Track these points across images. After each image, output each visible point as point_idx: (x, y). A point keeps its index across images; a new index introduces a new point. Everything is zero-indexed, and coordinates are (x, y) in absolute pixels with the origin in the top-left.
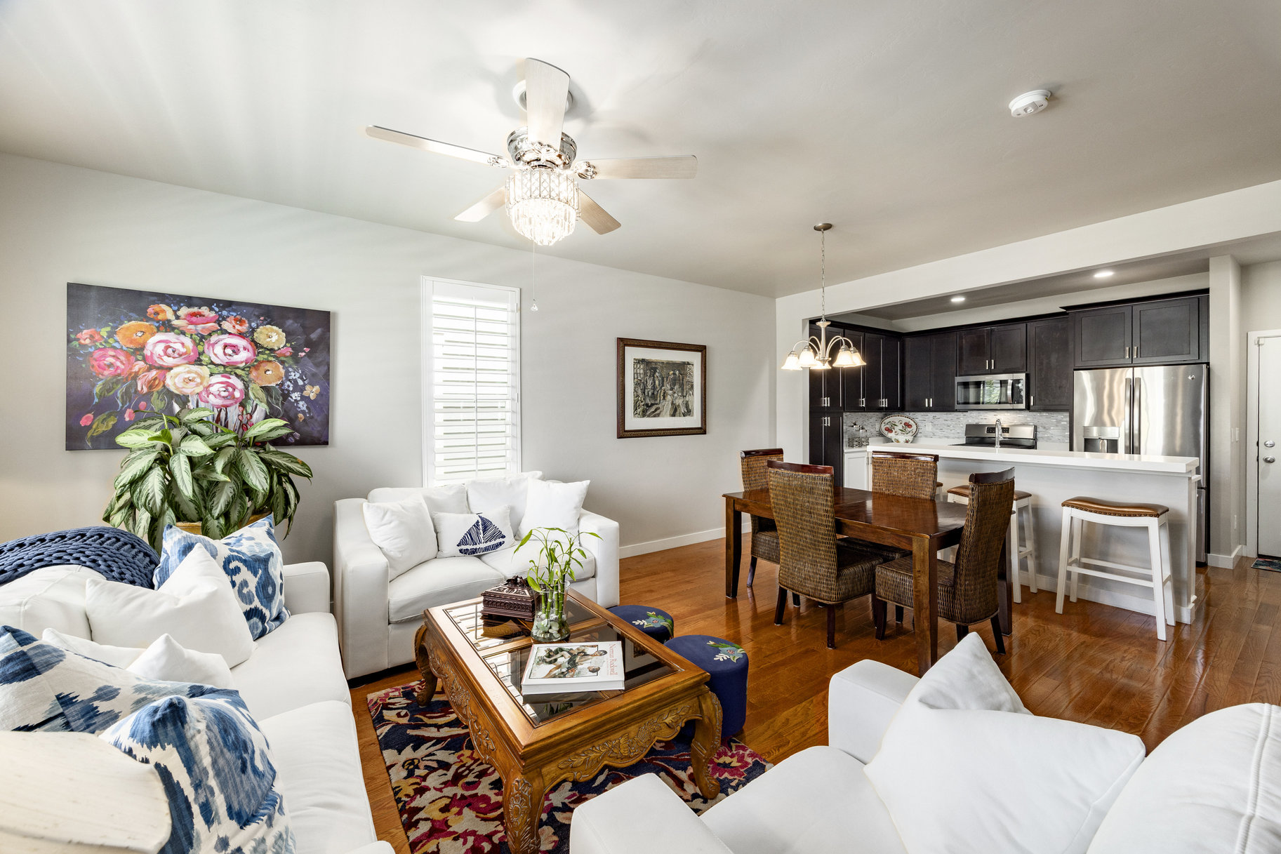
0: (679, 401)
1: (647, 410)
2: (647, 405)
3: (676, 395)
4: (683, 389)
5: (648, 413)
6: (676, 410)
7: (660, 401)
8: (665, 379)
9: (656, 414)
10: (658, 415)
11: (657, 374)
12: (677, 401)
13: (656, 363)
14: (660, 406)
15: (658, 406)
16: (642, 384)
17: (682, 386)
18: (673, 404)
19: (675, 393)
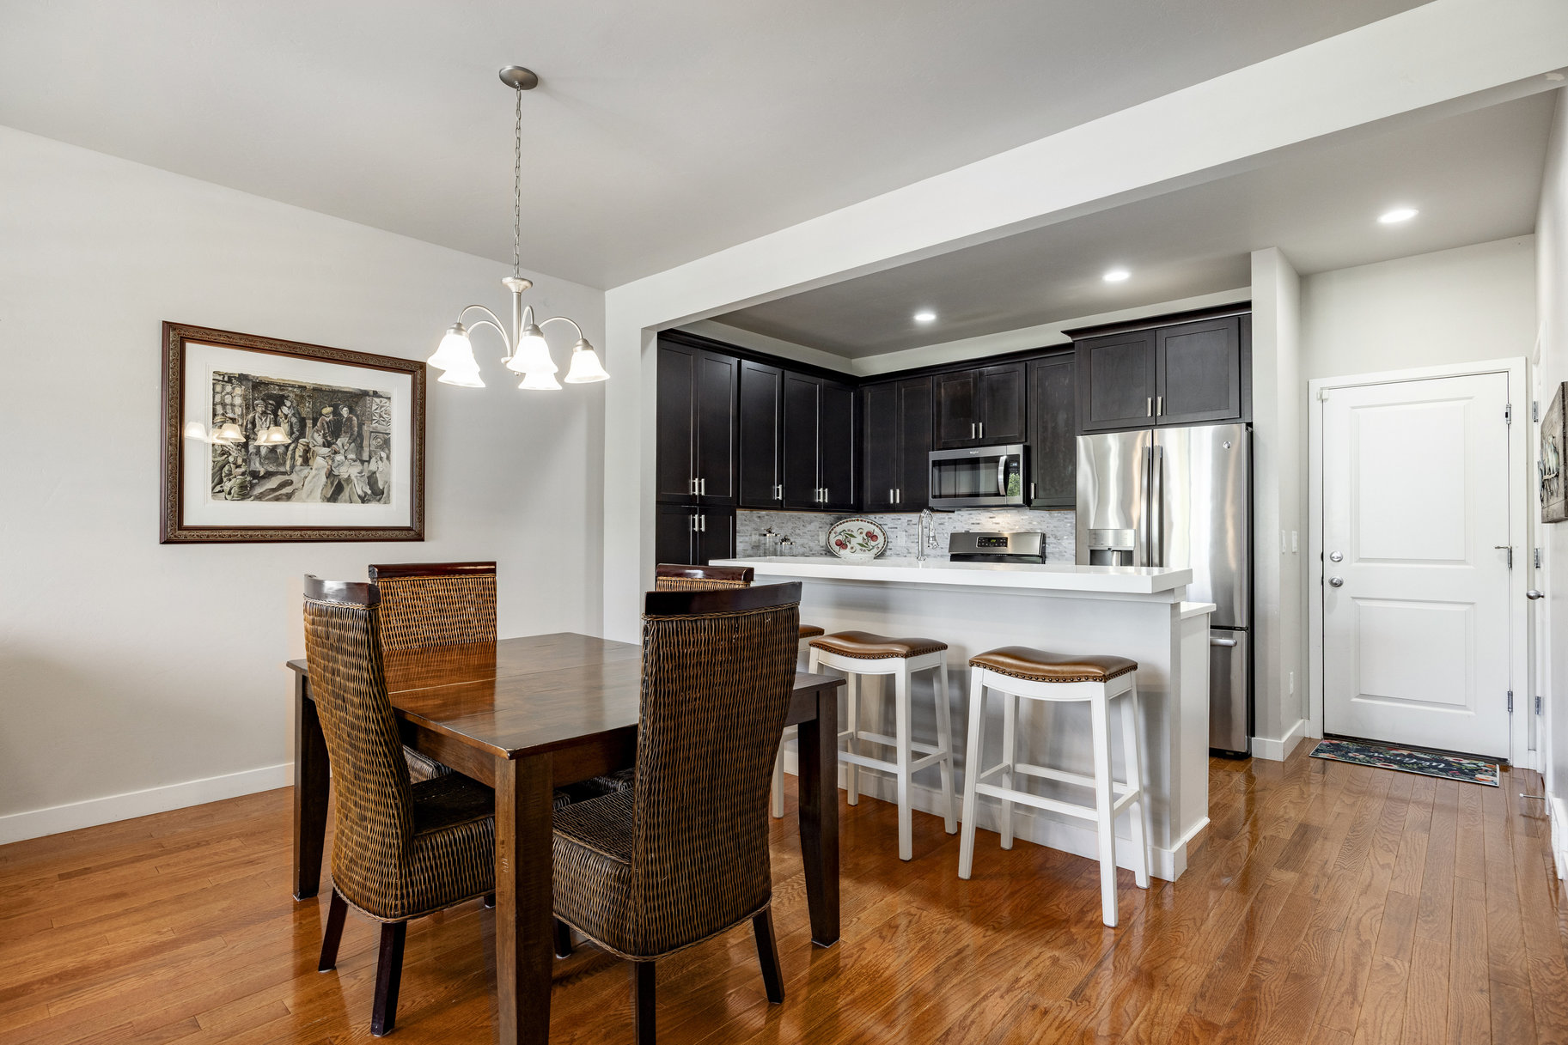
0: (349, 470)
1: (253, 486)
2: (254, 474)
3: (339, 458)
4: (360, 447)
5: (258, 490)
7: (293, 467)
8: (309, 423)
9: (283, 494)
10: (289, 497)
11: (285, 410)
13: (282, 386)
14: (294, 477)
15: (286, 478)
17: (358, 440)
18: (330, 474)
19: (336, 452)
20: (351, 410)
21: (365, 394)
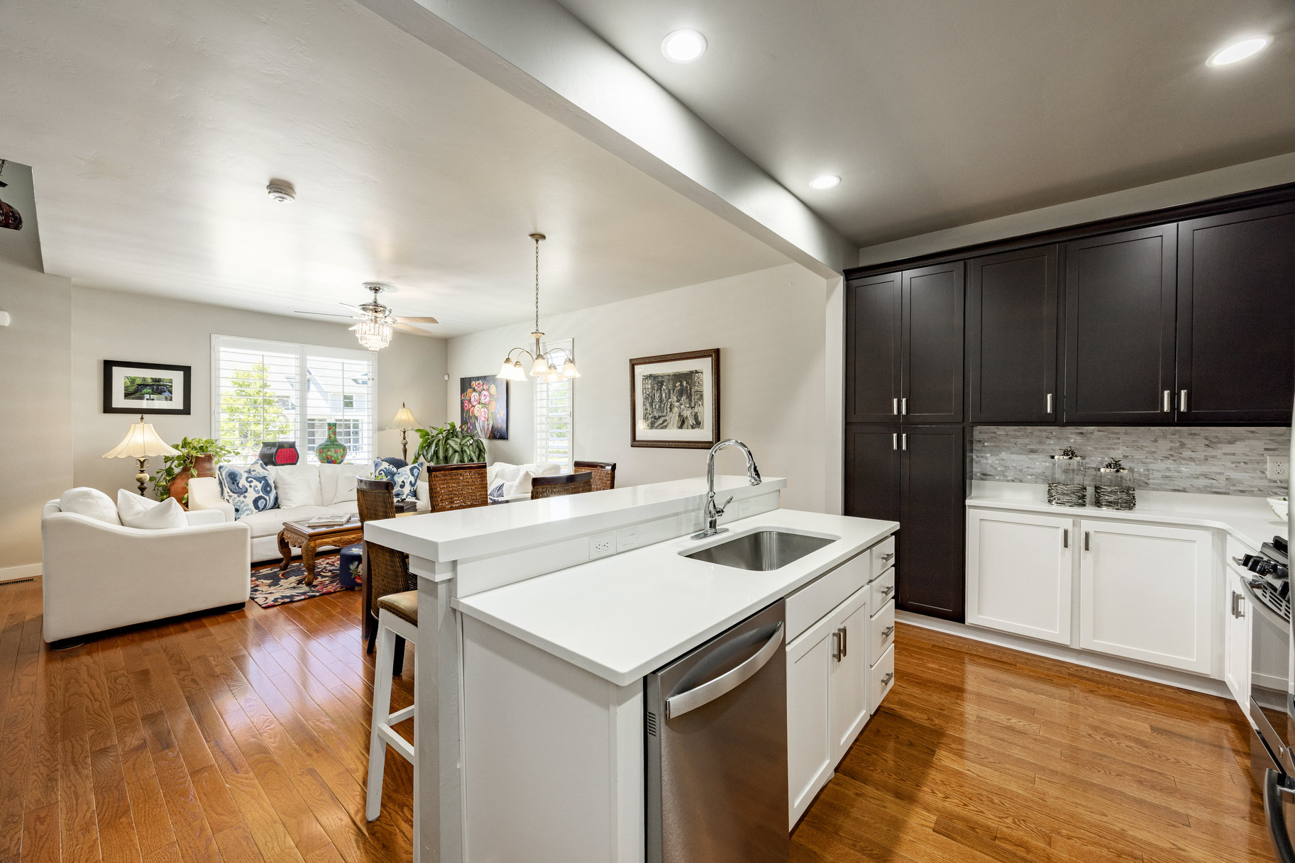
0: (687, 413)
1: (655, 422)
2: (655, 417)
3: (683, 407)
4: (690, 400)
5: (656, 424)
6: (683, 422)
7: (667, 413)
8: (672, 391)
9: (664, 426)
10: (666, 427)
11: (664, 387)
12: (684, 412)
13: (662, 377)
14: (667, 418)
15: (665, 418)
16: (650, 398)
17: (689, 397)
18: (680, 415)
19: (681, 404)
20: (687, 383)
21: (692, 372)
